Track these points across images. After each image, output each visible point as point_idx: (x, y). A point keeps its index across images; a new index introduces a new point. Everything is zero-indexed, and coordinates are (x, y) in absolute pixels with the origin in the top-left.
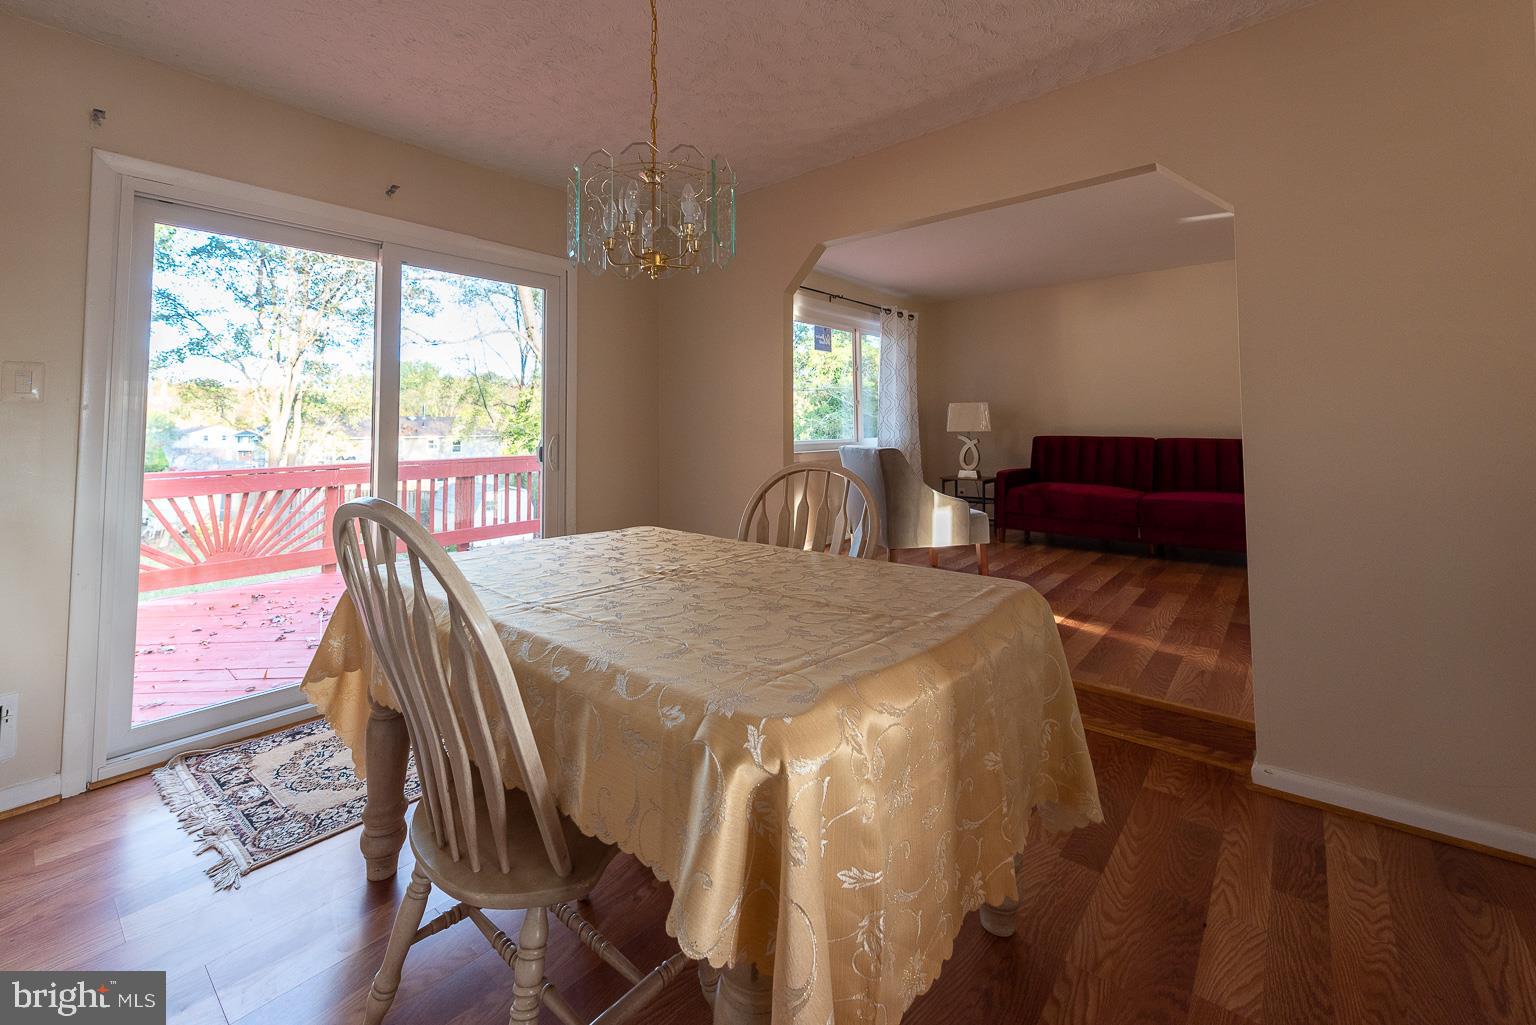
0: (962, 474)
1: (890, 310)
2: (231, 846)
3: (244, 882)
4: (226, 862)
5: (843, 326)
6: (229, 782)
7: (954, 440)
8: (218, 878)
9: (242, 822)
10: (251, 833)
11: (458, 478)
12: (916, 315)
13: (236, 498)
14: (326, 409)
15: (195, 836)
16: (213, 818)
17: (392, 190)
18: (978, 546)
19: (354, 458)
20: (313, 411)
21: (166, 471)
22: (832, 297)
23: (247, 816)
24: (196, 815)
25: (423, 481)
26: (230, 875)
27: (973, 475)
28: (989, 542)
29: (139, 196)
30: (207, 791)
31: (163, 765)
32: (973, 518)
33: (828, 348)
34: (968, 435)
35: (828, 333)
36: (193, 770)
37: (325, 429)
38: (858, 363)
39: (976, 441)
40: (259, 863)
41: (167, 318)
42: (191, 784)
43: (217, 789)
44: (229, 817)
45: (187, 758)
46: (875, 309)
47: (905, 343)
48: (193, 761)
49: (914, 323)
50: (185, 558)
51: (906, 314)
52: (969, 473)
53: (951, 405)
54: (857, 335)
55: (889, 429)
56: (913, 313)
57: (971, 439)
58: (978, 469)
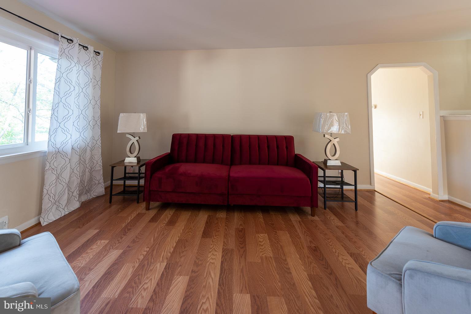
0: (127, 160)
1: (71, 40)
12: (101, 52)
27: (135, 160)
34: (133, 135)
39: (137, 138)
47: (90, 69)
49: (99, 58)
51: (91, 49)
52: (131, 160)
53: (121, 115)
54: (33, 52)
55: (66, 133)
56: (99, 51)
57: (134, 137)
58: (138, 156)
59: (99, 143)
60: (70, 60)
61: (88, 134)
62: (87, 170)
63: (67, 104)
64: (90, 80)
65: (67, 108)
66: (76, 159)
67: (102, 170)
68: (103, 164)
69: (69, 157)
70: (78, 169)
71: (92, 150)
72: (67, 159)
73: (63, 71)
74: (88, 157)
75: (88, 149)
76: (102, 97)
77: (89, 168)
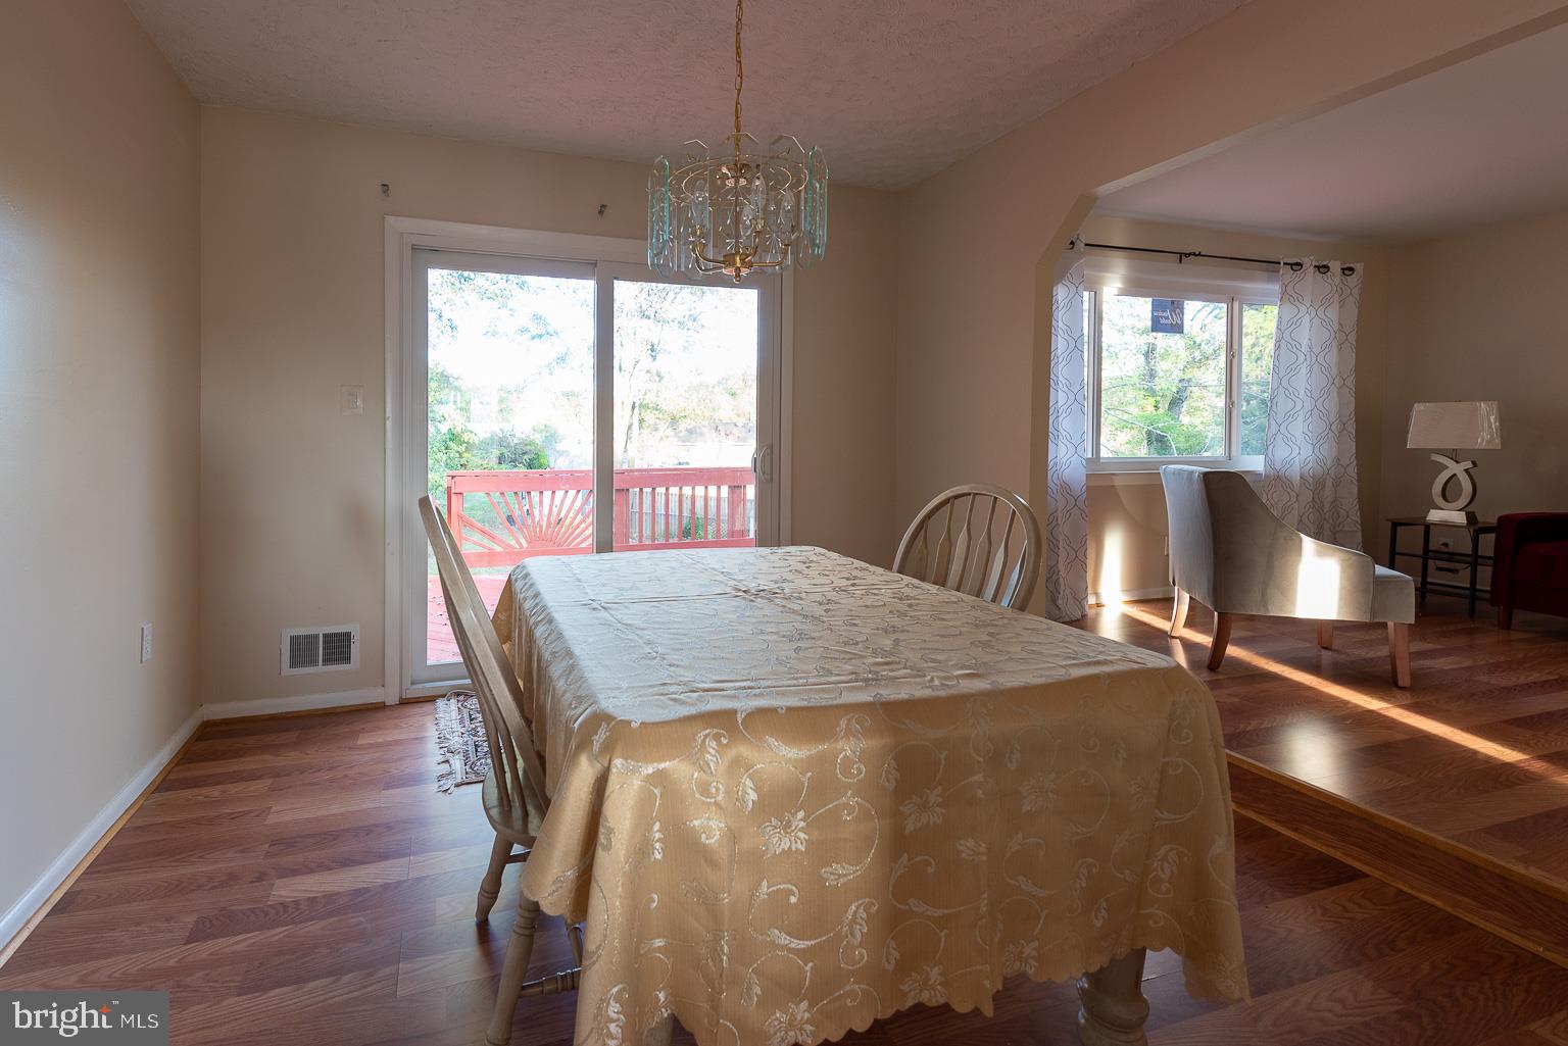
0: (1435, 516)
1: (1300, 265)
2: (457, 763)
3: (456, 792)
4: (451, 773)
5: (1208, 294)
6: (476, 719)
7: (1422, 463)
8: (441, 783)
9: (471, 749)
10: (473, 758)
11: (730, 487)
12: (1359, 267)
13: (572, 493)
14: (660, 416)
15: (442, 751)
16: (456, 741)
17: (602, 210)
18: (1391, 624)
19: (688, 463)
20: (649, 417)
21: (548, 469)
22: (1182, 256)
23: (476, 746)
24: (448, 736)
25: (710, 488)
26: (448, 783)
27: (1459, 518)
28: (1413, 622)
29: (415, 249)
30: (462, 721)
31: (443, 696)
32: (1380, 582)
33: (1178, 329)
34: (1455, 456)
35: (1177, 308)
36: (460, 704)
37: (658, 435)
38: (1235, 346)
39: (1468, 465)
40: (468, 780)
41: (540, 336)
42: (454, 714)
43: (467, 723)
44: (466, 744)
45: (458, 694)
46: (1270, 265)
47: (1333, 313)
48: (461, 698)
49: (1353, 280)
50: (513, 543)
51: (1336, 267)
52: (1448, 515)
53: (1418, 408)
54: (1236, 305)
55: (1290, 443)
56: (1352, 265)
57: (1457, 462)
58: (1469, 509)
59: (1353, 472)
60: (1297, 303)
61: (1328, 451)
62: (1326, 526)
63: (1291, 390)
64: (1333, 334)
65: (1292, 396)
66: (1307, 497)
67: (1360, 534)
68: (1361, 518)
69: (1296, 489)
70: (1311, 517)
71: (1336, 485)
72: (1292, 494)
73: (1283, 329)
74: (1330, 499)
75: (1329, 483)
76: (1358, 369)
77: (1331, 521)
